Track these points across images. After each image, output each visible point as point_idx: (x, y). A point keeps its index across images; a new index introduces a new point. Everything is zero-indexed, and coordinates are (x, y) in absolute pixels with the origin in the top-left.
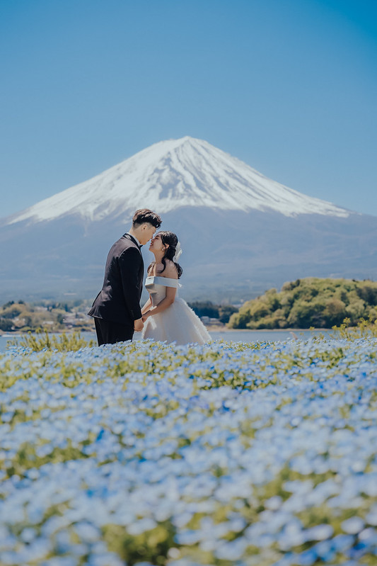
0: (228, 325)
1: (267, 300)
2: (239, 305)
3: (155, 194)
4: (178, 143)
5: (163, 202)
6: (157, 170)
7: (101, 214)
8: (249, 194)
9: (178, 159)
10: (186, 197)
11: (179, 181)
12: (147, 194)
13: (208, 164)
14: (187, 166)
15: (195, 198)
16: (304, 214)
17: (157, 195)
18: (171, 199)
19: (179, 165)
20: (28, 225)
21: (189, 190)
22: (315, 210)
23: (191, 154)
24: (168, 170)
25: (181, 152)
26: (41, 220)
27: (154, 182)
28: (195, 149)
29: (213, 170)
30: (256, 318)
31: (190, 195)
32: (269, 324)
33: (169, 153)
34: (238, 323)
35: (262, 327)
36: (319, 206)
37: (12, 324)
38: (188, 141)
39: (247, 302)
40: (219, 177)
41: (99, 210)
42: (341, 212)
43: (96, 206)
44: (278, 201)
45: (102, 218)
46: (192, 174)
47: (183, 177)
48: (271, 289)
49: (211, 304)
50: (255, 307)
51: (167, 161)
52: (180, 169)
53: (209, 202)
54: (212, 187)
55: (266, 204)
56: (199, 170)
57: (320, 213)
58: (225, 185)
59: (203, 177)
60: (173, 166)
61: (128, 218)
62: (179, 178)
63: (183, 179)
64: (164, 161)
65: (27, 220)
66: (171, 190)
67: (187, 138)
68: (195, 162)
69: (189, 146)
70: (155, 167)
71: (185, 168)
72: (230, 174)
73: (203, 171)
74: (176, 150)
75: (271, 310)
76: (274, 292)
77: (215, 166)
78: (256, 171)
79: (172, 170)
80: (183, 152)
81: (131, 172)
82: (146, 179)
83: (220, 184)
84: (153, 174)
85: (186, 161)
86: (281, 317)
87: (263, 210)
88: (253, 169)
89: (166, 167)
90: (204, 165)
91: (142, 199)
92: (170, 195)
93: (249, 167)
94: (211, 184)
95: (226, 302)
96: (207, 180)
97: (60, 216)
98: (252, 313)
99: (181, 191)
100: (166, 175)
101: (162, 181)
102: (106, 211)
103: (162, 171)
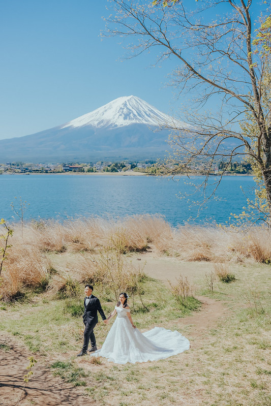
3: (122, 118)
4: (129, 97)
5: (125, 121)
6: (121, 108)
7: (100, 125)
8: (158, 119)
9: (129, 104)
11: (130, 113)
12: (118, 118)
15: (139, 120)
18: (129, 120)
19: (130, 106)
20: (70, 129)
21: (136, 117)
23: (134, 102)
27: (121, 113)
28: (136, 101)
29: (144, 109)
31: (136, 119)
33: (126, 101)
40: (146, 112)
41: (99, 123)
45: (100, 127)
47: (132, 112)
52: (131, 108)
53: (144, 122)
56: (138, 109)
58: (149, 115)
59: (140, 112)
64: (124, 105)
65: (69, 127)
66: (128, 116)
67: (132, 96)
68: (136, 106)
69: (133, 99)
71: (132, 108)
72: (150, 111)
73: (140, 109)
74: (128, 100)
77: (144, 107)
79: (127, 108)
80: (131, 101)
81: (110, 109)
82: (117, 112)
83: (147, 115)
84: (120, 110)
85: (133, 105)
89: (125, 107)
90: (140, 107)
92: (128, 118)
94: (143, 115)
96: (142, 113)
97: (83, 125)
99: (132, 117)
100: (125, 110)
101: (124, 113)
102: (102, 124)
103: (123, 109)
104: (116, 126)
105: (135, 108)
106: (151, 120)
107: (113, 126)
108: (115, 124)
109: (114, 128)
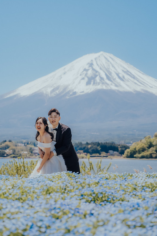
0: (124, 156)
1: (145, 142)
2: (130, 145)
4: (97, 55)
5: (88, 87)
6: (85, 70)
7: (55, 93)
8: (135, 83)
9: (97, 64)
10: (101, 84)
11: (96, 76)
12: (80, 82)
13: (113, 66)
14: (102, 67)
15: (106, 85)
17: (85, 83)
18: (93, 85)
19: (97, 67)
20: (15, 98)
21: (103, 81)
23: (104, 61)
24: (91, 69)
26: (22, 96)
27: (83, 76)
28: (106, 59)
29: (116, 69)
30: (139, 152)
31: (103, 83)
32: (147, 156)
33: (92, 60)
34: (129, 155)
35: (143, 157)
37: (5, 153)
38: (102, 54)
39: (134, 143)
40: (119, 73)
41: (53, 91)
43: (52, 88)
44: (152, 87)
45: (55, 95)
46: (104, 72)
48: (148, 136)
49: (114, 143)
50: (139, 145)
51: (91, 65)
52: (98, 69)
53: (113, 87)
54: (115, 79)
55: (145, 89)
56: (108, 70)
58: (122, 78)
59: (110, 73)
60: (94, 67)
61: (69, 95)
62: (97, 74)
63: (99, 75)
64: (89, 65)
65: (15, 96)
66: (93, 80)
67: (102, 52)
68: (106, 66)
69: (103, 57)
70: (84, 68)
71: (101, 69)
72: (125, 72)
73: (110, 70)
74: (96, 59)
75: (147, 147)
76: (149, 138)
77: (117, 68)
78: (139, 71)
79: (93, 69)
80: (99, 60)
81: (71, 70)
82: (79, 74)
83: (119, 77)
84: (83, 72)
85: (101, 65)
86: (153, 152)
87: (143, 92)
88: (138, 70)
89: (90, 68)
90: (111, 67)
91: (77, 85)
92: (92, 83)
93: (136, 68)
94: (115, 77)
95: (122, 143)
96: (113, 75)
97: (33, 94)
98: (137, 150)
99: (98, 81)
100: (90, 72)
101: (88, 75)
102: (57, 92)
103: (88, 70)
104: (75, 93)
106: (124, 86)
107: (71, 93)
108: (74, 91)
109: (71, 97)
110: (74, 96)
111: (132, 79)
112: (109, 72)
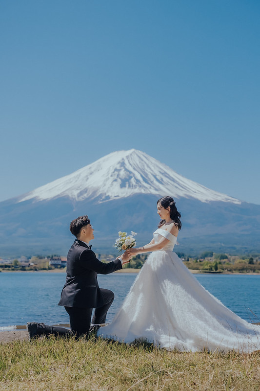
3: (117, 185)
4: (128, 152)
5: (123, 190)
6: (116, 170)
7: (83, 197)
8: (176, 187)
9: (129, 163)
10: (138, 187)
11: (132, 177)
12: (112, 184)
13: (148, 166)
14: (135, 167)
15: (144, 188)
16: (213, 201)
17: (119, 185)
18: (128, 188)
19: (130, 167)
20: (33, 202)
21: (139, 183)
22: (219, 199)
23: (137, 161)
24: (124, 170)
25: (130, 158)
26: (41, 200)
27: (115, 177)
28: (139, 157)
29: (152, 171)
31: (140, 186)
33: (123, 159)
36: (221, 197)
38: (134, 152)
40: (156, 175)
41: (81, 194)
42: (235, 201)
43: (79, 191)
44: (195, 192)
45: (83, 199)
46: (139, 173)
47: (134, 175)
51: (123, 164)
52: (131, 169)
53: (153, 192)
54: (153, 181)
55: (188, 194)
56: (143, 170)
57: (223, 201)
58: (161, 181)
59: (147, 175)
60: (127, 167)
61: (102, 200)
62: (131, 175)
64: (120, 164)
65: (32, 200)
66: (127, 183)
67: (133, 150)
68: (140, 165)
69: (136, 155)
70: (114, 168)
71: (134, 169)
72: (162, 174)
73: (146, 171)
74: (127, 157)
77: (153, 168)
79: (126, 170)
80: (132, 158)
81: (99, 170)
82: (110, 175)
83: (157, 180)
84: (114, 172)
85: (134, 165)
87: (187, 198)
89: (122, 168)
90: (146, 168)
91: (109, 188)
92: (127, 185)
94: (152, 180)
96: (150, 177)
97: (55, 197)
99: (134, 183)
100: (122, 173)
101: (120, 176)
102: (85, 195)
103: (120, 170)
104: (108, 197)
105: (139, 170)
107: (103, 198)
108: (107, 195)
109: (105, 201)
110: (107, 201)
111: (173, 183)
112: (144, 173)
